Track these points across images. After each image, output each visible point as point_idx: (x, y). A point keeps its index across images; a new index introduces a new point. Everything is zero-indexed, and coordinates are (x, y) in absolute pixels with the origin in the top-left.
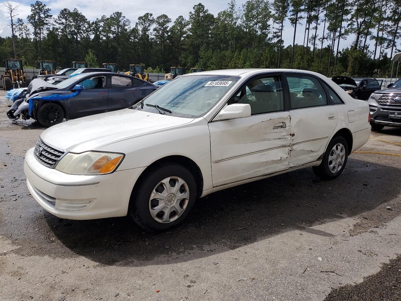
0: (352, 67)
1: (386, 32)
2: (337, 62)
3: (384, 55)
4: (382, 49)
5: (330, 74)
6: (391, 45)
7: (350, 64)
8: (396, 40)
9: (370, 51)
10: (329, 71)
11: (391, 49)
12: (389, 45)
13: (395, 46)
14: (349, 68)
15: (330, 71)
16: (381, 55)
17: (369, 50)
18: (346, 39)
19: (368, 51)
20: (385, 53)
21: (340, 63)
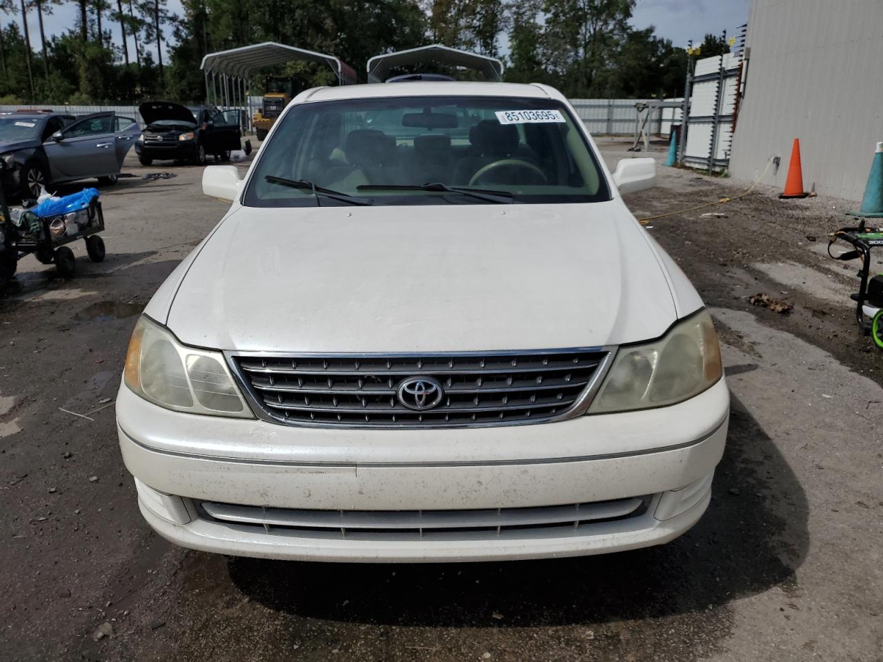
0: (90, 81)
1: (137, 6)
2: (50, 67)
3: (145, 56)
4: (138, 42)
5: (40, 98)
6: (155, 36)
7: (82, 72)
8: (161, 26)
9: (116, 45)
10: (35, 90)
11: (157, 45)
12: (148, 36)
13: (164, 39)
14: (84, 83)
15: (37, 88)
16: (140, 56)
17: (113, 44)
18: (51, 13)
19: (111, 44)
20: (146, 52)
21: (57, 70)
